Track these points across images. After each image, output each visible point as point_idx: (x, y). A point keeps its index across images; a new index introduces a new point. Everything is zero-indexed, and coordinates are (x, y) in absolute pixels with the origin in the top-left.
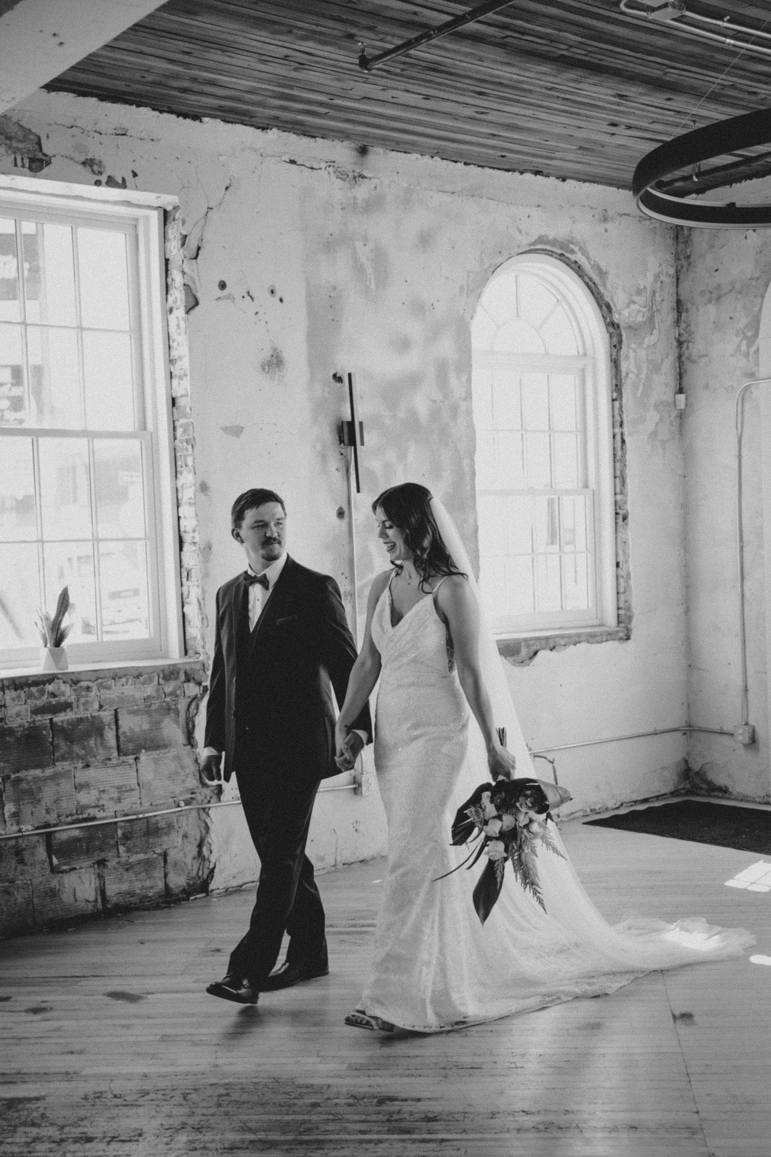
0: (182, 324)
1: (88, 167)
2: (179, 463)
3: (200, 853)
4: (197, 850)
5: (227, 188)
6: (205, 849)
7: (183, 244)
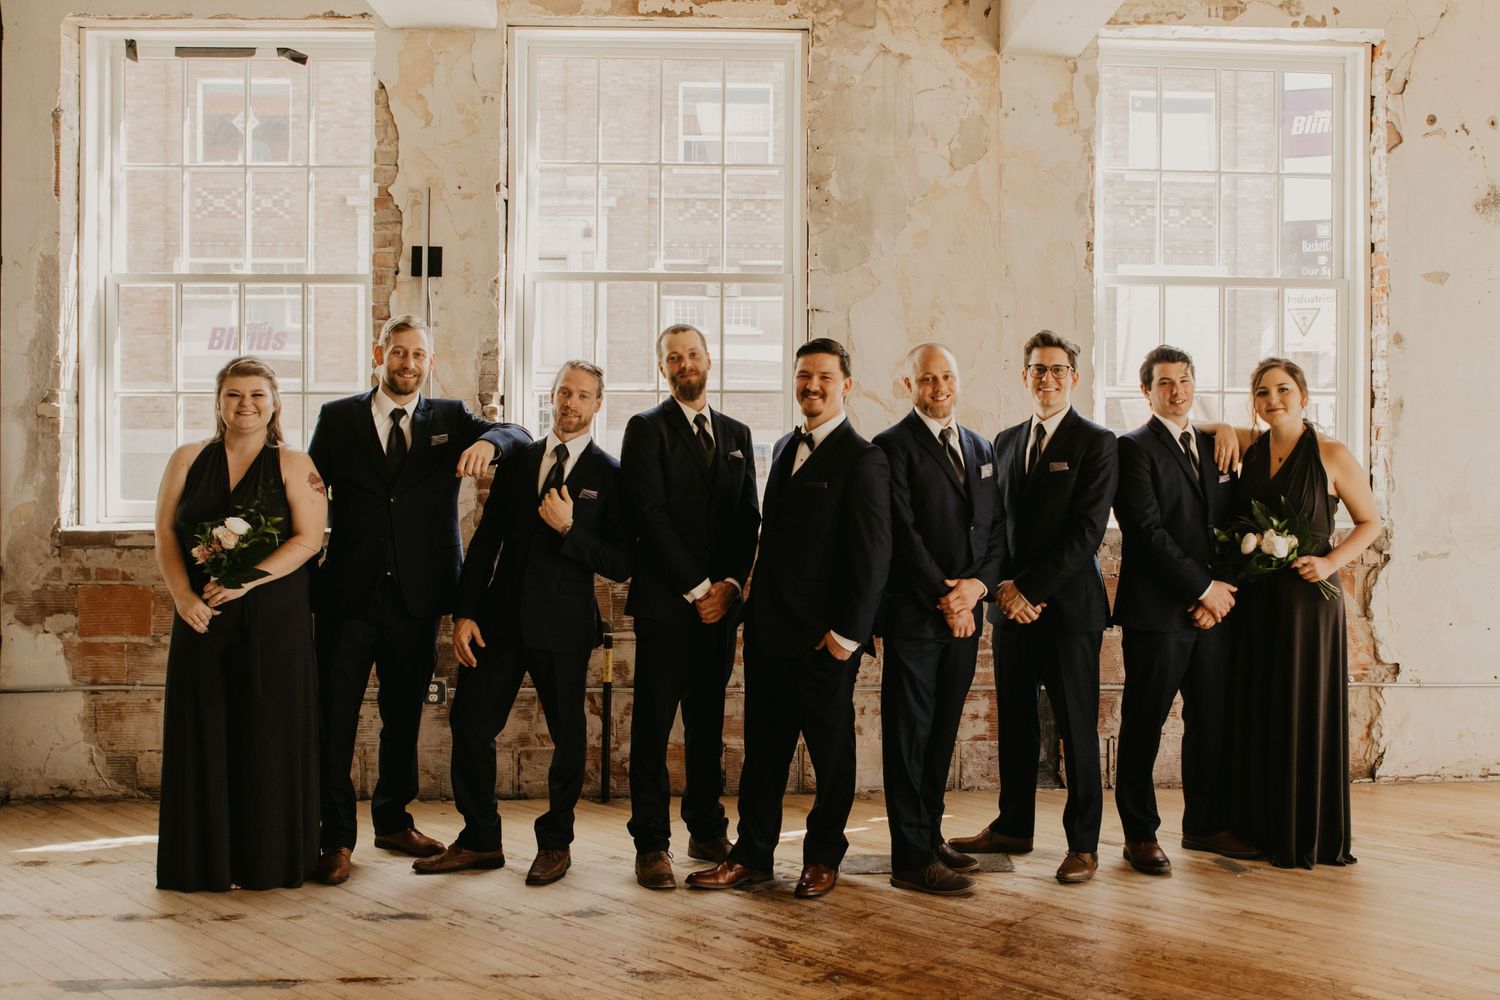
0: (1384, 165)
1: (1285, 9)
2: (1374, 314)
3: (1369, 734)
4: (1365, 731)
5: (1443, 14)
6: (1374, 731)
7: (1388, 79)
